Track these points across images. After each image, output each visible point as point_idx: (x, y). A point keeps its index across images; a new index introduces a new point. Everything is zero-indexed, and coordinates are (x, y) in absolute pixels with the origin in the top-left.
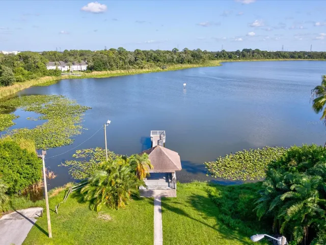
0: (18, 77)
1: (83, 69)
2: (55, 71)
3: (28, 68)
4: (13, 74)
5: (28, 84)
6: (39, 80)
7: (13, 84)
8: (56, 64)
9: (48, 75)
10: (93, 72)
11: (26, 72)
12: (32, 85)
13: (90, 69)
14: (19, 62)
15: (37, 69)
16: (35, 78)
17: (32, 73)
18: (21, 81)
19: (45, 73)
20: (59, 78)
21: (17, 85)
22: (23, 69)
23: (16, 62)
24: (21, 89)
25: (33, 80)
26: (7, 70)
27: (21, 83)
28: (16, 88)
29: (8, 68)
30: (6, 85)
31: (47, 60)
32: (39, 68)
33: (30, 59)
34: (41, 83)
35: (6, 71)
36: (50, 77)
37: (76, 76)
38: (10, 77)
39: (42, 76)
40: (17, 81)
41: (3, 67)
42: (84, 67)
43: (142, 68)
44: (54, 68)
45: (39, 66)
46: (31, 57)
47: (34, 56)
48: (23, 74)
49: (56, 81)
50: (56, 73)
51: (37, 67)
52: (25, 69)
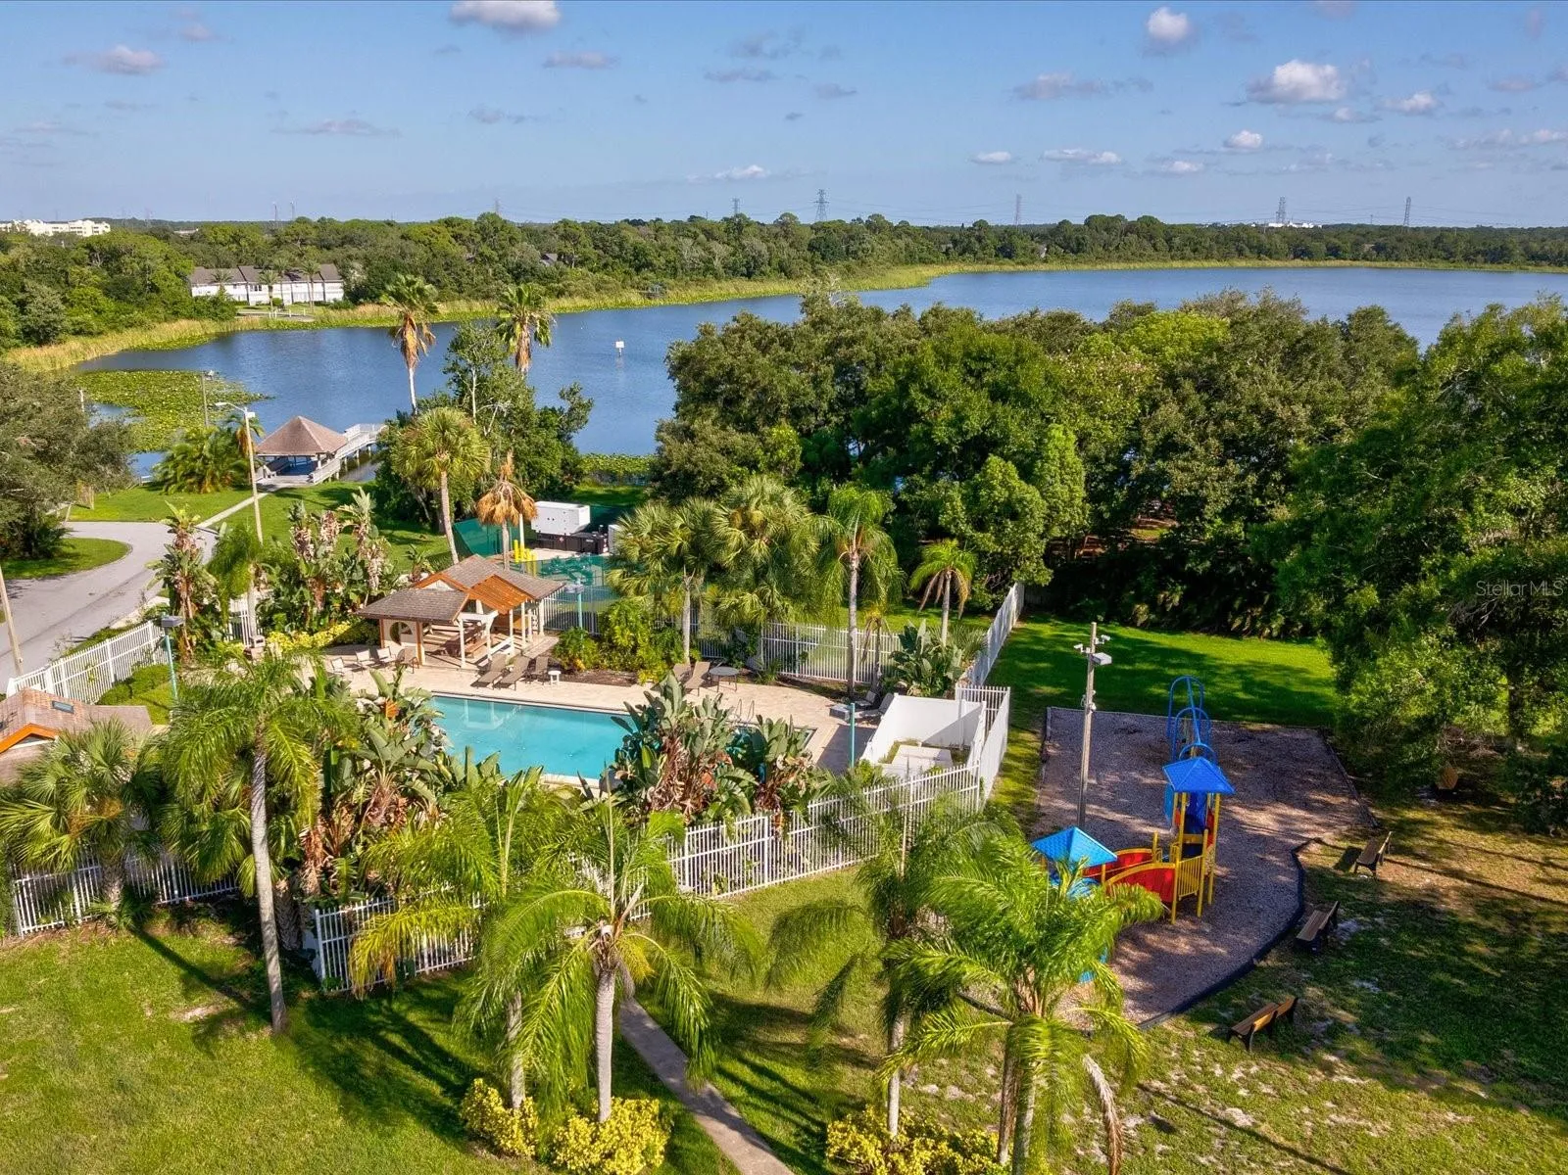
0: (79, 318)
1: (330, 298)
2: (215, 301)
3: (119, 291)
4: (62, 307)
5: (112, 344)
6: (153, 332)
7: (61, 342)
8: (217, 280)
9: (190, 317)
10: (361, 308)
11: (108, 304)
12: (126, 346)
13: (355, 296)
14: (86, 270)
15: (154, 295)
16: (142, 323)
17: (130, 307)
18: (91, 333)
19: (178, 309)
20: (226, 327)
21: (74, 344)
22: (98, 293)
23: (76, 269)
24: (89, 358)
25: (130, 330)
26: (45, 295)
27: (89, 341)
28: (72, 353)
29: (45, 288)
30: (40, 343)
31: (186, 262)
32: (157, 290)
33: (127, 259)
34: (157, 340)
35: (39, 299)
36: (196, 324)
37: (296, 320)
38: (53, 316)
39: (166, 320)
40: (77, 333)
41: (29, 283)
42: (335, 292)
43: (560, 294)
44: (214, 290)
45: (159, 283)
46: (130, 252)
47: (143, 250)
48: (99, 312)
49: (216, 334)
50: (217, 308)
51: (154, 289)
52: (107, 293)
